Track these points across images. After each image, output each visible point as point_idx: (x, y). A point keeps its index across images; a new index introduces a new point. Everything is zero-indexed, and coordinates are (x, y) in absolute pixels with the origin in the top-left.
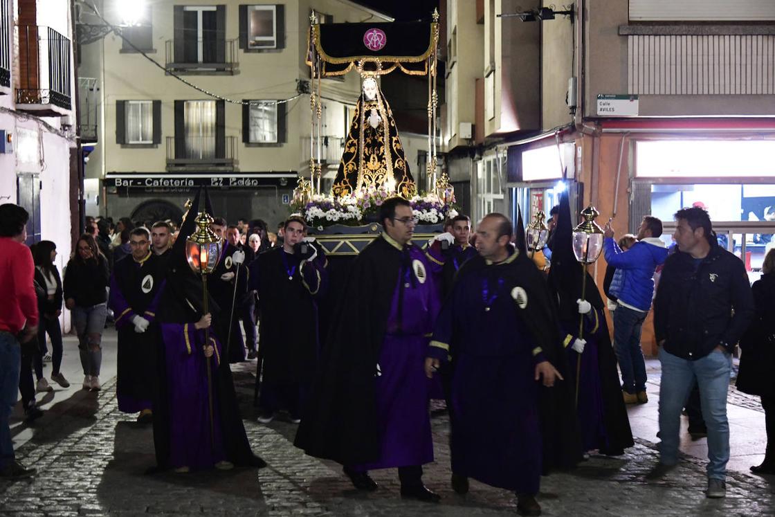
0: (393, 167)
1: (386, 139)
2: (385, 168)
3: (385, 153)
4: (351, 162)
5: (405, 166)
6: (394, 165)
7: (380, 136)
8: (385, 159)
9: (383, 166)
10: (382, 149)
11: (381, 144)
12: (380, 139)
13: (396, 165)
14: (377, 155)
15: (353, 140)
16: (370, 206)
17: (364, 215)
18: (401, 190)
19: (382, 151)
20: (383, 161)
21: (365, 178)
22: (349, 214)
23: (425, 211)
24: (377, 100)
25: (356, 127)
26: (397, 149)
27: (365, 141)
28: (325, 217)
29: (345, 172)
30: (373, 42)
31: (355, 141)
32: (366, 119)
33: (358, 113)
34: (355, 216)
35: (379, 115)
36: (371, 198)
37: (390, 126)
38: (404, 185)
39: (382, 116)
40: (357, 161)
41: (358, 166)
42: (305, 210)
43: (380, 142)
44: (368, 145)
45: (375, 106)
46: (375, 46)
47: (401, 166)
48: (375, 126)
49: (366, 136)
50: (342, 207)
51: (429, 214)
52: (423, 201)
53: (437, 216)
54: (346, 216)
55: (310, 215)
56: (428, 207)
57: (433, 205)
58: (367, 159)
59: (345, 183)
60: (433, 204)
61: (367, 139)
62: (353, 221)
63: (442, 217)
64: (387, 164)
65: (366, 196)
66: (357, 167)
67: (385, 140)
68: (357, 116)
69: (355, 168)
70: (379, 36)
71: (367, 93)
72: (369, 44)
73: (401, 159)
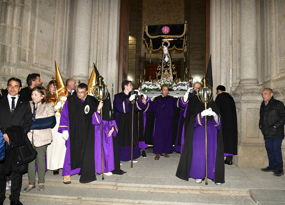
2: (170, 74)
3: (170, 70)
4: (159, 73)
6: (173, 73)
8: (170, 72)
10: (169, 68)
11: (168, 67)
12: (168, 65)
13: (174, 73)
21: (163, 77)
23: (183, 86)
25: (161, 62)
26: (174, 68)
27: (164, 66)
28: (148, 88)
29: (157, 76)
31: (160, 66)
32: (164, 59)
37: (172, 61)
38: (176, 80)
40: (161, 72)
44: (164, 68)
45: (167, 55)
46: (166, 32)
48: (167, 61)
49: (164, 64)
54: (156, 87)
55: (143, 87)
58: (164, 71)
59: (157, 79)
62: (158, 89)
66: (161, 74)
67: (170, 66)
68: (161, 59)
70: (167, 29)
72: (164, 32)
73: (175, 71)
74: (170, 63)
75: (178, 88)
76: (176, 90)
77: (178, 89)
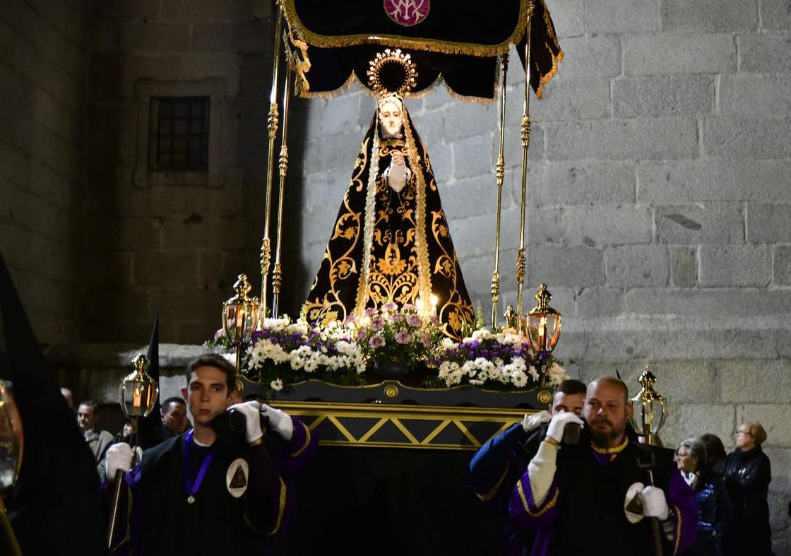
0: (432, 271)
1: (420, 215)
2: (415, 271)
3: (417, 243)
4: (344, 257)
5: (455, 271)
6: (432, 268)
7: (407, 208)
8: (415, 254)
9: (410, 268)
10: (409, 234)
11: (408, 225)
12: (408, 215)
13: (438, 267)
14: (400, 246)
15: (352, 213)
16: (384, 344)
17: (370, 363)
18: (445, 319)
19: (409, 238)
20: (412, 258)
21: (374, 291)
22: (340, 359)
23: (500, 362)
24: (404, 139)
25: (359, 189)
26: (439, 235)
27: (377, 216)
28: (288, 363)
29: (332, 278)
30: (403, 8)
31: (357, 217)
32: (381, 172)
33: (365, 161)
34: (352, 364)
35: (408, 166)
36: (386, 328)
37: (428, 190)
38: (451, 309)
39: (414, 168)
40: (358, 255)
41: (359, 266)
42: (246, 345)
43: (407, 219)
44: (380, 226)
45: (399, 148)
46: (407, 17)
47: (447, 270)
48: (398, 188)
49: (379, 207)
50: (325, 343)
51: (508, 367)
52: (495, 341)
53: (526, 372)
54: (333, 362)
55: (255, 355)
56: (506, 353)
57: (518, 352)
58: (379, 252)
59: (331, 299)
60: (518, 347)
61: (381, 213)
62: (346, 373)
63: (536, 376)
64: (419, 263)
65: (377, 322)
66: (358, 268)
67: (417, 217)
68: (363, 167)
69: (353, 269)
71: (385, 122)
72: (395, 13)
73: (447, 256)
74: (421, 198)
75: (473, 374)
76: (458, 380)
77: (473, 381)
